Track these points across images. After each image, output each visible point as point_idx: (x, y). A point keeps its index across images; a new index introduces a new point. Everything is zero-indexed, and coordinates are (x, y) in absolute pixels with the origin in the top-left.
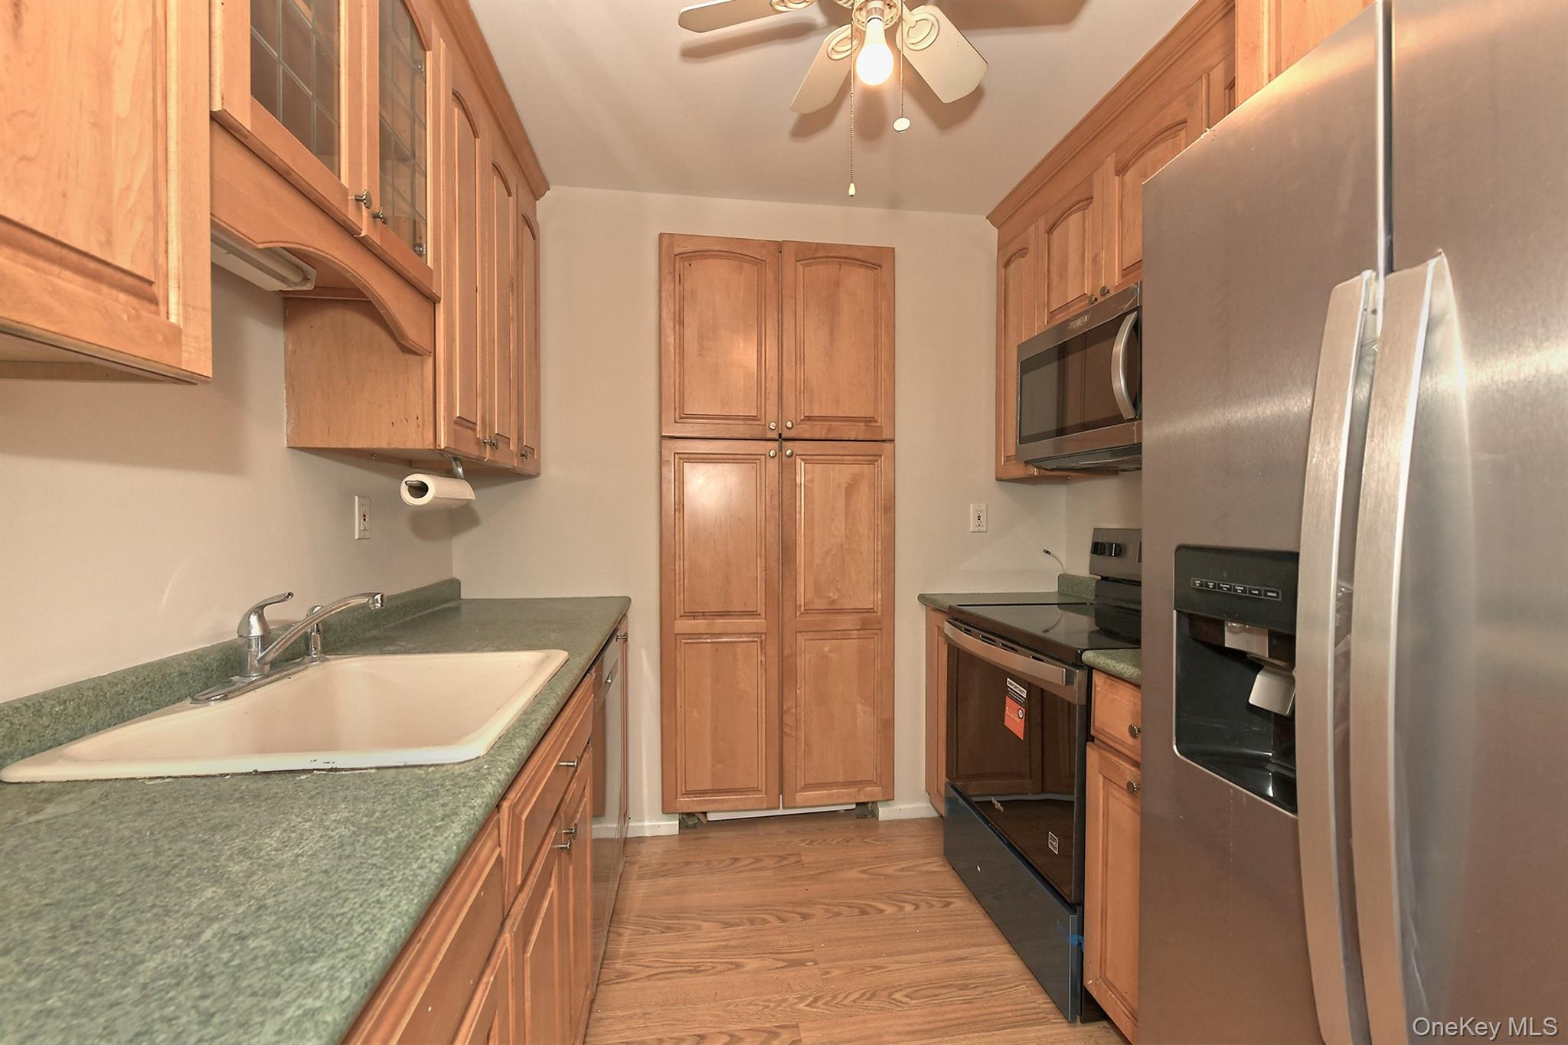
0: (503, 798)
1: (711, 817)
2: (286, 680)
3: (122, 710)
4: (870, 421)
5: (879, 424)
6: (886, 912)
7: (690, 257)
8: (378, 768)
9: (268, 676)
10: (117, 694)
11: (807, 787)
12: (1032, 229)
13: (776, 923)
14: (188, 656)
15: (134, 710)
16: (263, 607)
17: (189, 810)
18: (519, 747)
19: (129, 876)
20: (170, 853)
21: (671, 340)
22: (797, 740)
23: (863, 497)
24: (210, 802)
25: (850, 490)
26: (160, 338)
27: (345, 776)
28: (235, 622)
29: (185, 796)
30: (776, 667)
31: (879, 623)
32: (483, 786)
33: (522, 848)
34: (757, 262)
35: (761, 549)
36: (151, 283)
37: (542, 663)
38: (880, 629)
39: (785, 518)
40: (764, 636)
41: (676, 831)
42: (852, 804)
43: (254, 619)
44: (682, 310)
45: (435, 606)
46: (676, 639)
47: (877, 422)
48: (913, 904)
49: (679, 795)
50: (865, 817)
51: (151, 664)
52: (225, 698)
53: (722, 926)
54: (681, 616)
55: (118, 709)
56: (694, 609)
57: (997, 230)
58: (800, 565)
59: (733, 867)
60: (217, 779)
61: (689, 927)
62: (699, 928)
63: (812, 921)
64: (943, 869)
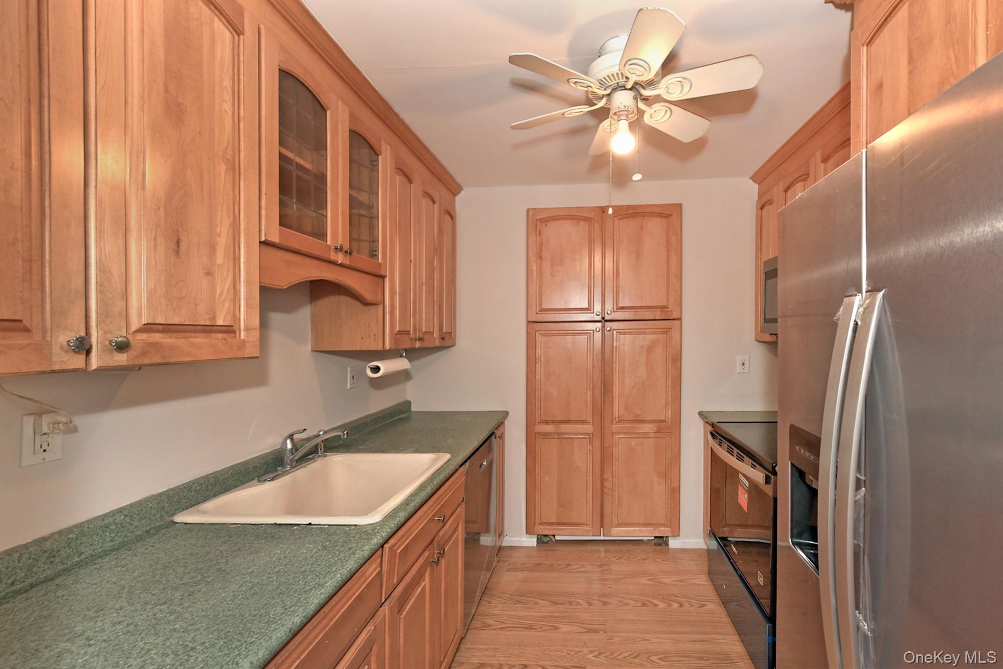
0: (386, 542)
1: (557, 538)
2: (304, 469)
3: (226, 486)
4: (664, 308)
5: (670, 309)
6: (659, 607)
7: (545, 221)
8: (329, 525)
9: (294, 467)
10: (224, 479)
11: (619, 525)
12: (776, 188)
13: (585, 605)
14: (258, 457)
15: (232, 485)
16: (292, 435)
17: (244, 542)
18: (399, 517)
19: (213, 574)
20: (231, 564)
21: (534, 268)
22: (612, 497)
23: (659, 351)
24: (253, 538)
25: (650, 349)
26: (236, 348)
27: (313, 528)
28: (280, 440)
29: (244, 534)
30: (599, 453)
31: (669, 429)
32: (373, 539)
33: (397, 566)
34: (587, 219)
35: (590, 385)
36: (232, 326)
37: (435, 461)
38: (670, 433)
39: (606, 367)
40: (591, 435)
41: (535, 544)
42: (652, 537)
43: (289, 441)
44: (541, 250)
45: (394, 417)
46: (535, 435)
47: (668, 308)
48: (680, 603)
49: (536, 524)
50: (660, 545)
51: (240, 463)
52: (273, 479)
53: (551, 603)
54: (539, 423)
55: (224, 486)
56: (547, 419)
57: (757, 186)
58: (616, 394)
59: (566, 569)
60: (259, 526)
61: (531, 603)
62: (537, 603)
63: (609, 607)
64: (707, 583)
